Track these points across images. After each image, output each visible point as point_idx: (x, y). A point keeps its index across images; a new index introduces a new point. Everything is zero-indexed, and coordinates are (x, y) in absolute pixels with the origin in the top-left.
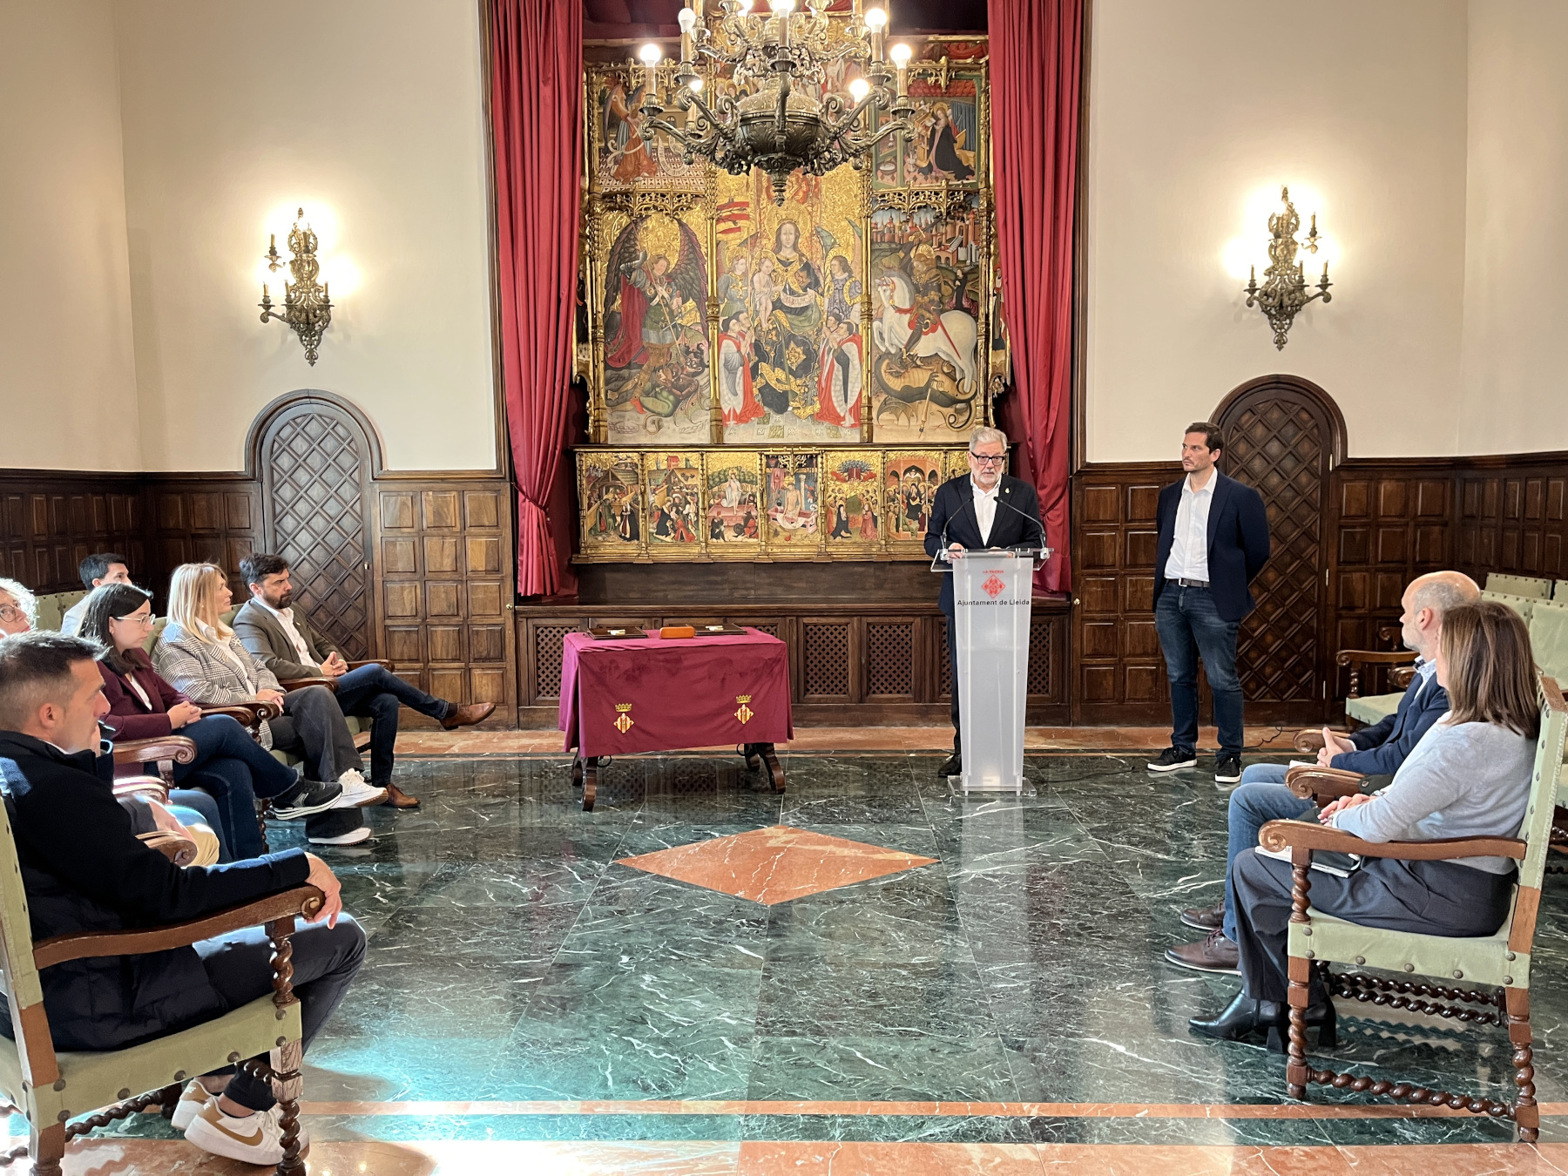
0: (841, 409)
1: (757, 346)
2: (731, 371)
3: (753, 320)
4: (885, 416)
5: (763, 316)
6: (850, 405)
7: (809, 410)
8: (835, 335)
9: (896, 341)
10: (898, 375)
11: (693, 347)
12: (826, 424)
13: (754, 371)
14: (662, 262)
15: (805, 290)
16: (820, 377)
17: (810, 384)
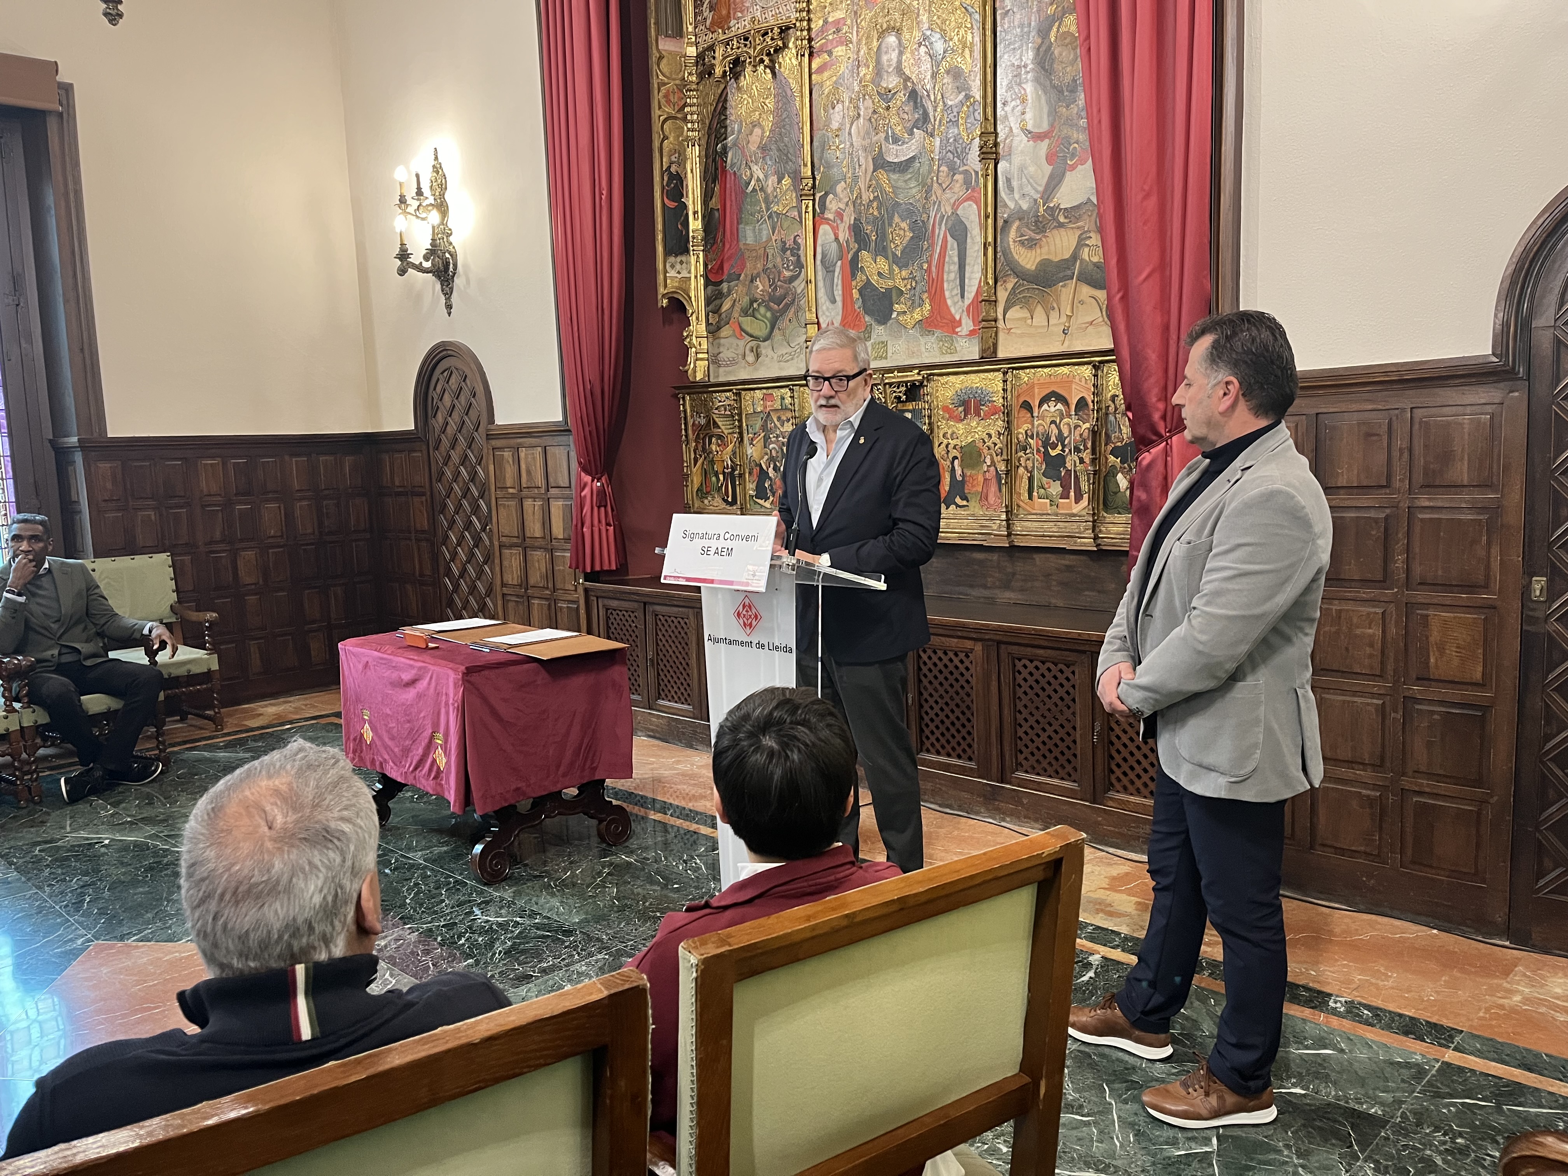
0: (957, 307)
1: (857, 230)
2: (829, 270)
3: (852, 192)
4: (1015, 313)
5: (862, 184)
6: (967, 302)
7: (917, 316)
8: (948, 193)
9: (1028, 190)
10: (1031, 244)
11: (790, 243)
12: (938, 333)
13: (854, 266)
14: (758, 131)
15: (911, 133)
16: (930, 264)
17: (918, 275)
